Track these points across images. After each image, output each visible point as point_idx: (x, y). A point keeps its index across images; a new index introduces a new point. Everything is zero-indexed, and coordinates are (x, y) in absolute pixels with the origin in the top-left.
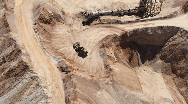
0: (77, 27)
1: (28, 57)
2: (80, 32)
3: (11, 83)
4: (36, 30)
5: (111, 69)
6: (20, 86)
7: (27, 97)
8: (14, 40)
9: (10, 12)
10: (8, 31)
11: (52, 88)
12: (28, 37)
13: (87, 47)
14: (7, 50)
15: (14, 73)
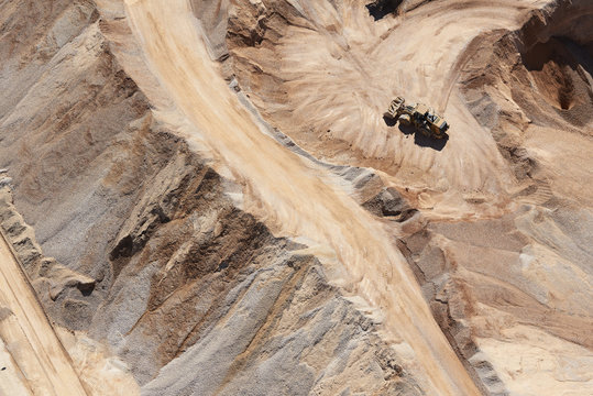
0: (357, 29)
1: (248, 191)
2: (375, 46)
3: (213, 292)
4: (235, 81)
5: (531, 162)
6: (253, 298)
7: (293, 334)
8: (179, 140)
9: (119, 33)
10: (143, 107)
11: (375, 284)
12: (216, 112)
13: (420, 96)
14: (159, 179)
15: (214, 256)
